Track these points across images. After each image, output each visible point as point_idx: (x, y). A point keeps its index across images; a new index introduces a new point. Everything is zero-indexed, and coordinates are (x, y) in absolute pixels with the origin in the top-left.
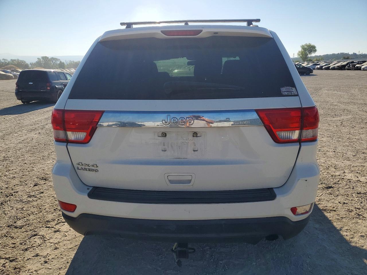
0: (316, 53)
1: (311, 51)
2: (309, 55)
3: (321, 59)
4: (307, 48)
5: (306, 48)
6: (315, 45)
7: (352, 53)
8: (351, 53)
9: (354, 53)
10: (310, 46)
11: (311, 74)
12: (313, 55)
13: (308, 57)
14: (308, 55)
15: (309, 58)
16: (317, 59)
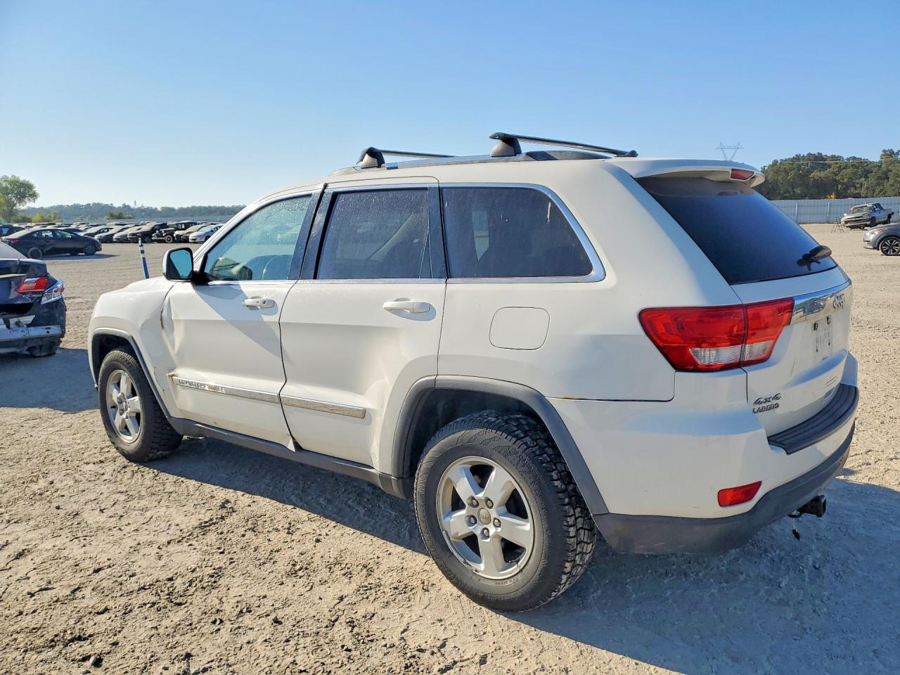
0: (37, 200)
1: (24, 197)
2: (18, 205)
3: (53, 216)
4: (9, 186)
5: (7, 188)
6: (32, 182)
7: (121, 206)
8: (118, 204)
9: (125, 206)
10: (18, 182)
11: (97, 253)
12: (29, 204)
13: (17, 211)
14: (15, 205)
15: (20, 215)
16: (42, 217)
